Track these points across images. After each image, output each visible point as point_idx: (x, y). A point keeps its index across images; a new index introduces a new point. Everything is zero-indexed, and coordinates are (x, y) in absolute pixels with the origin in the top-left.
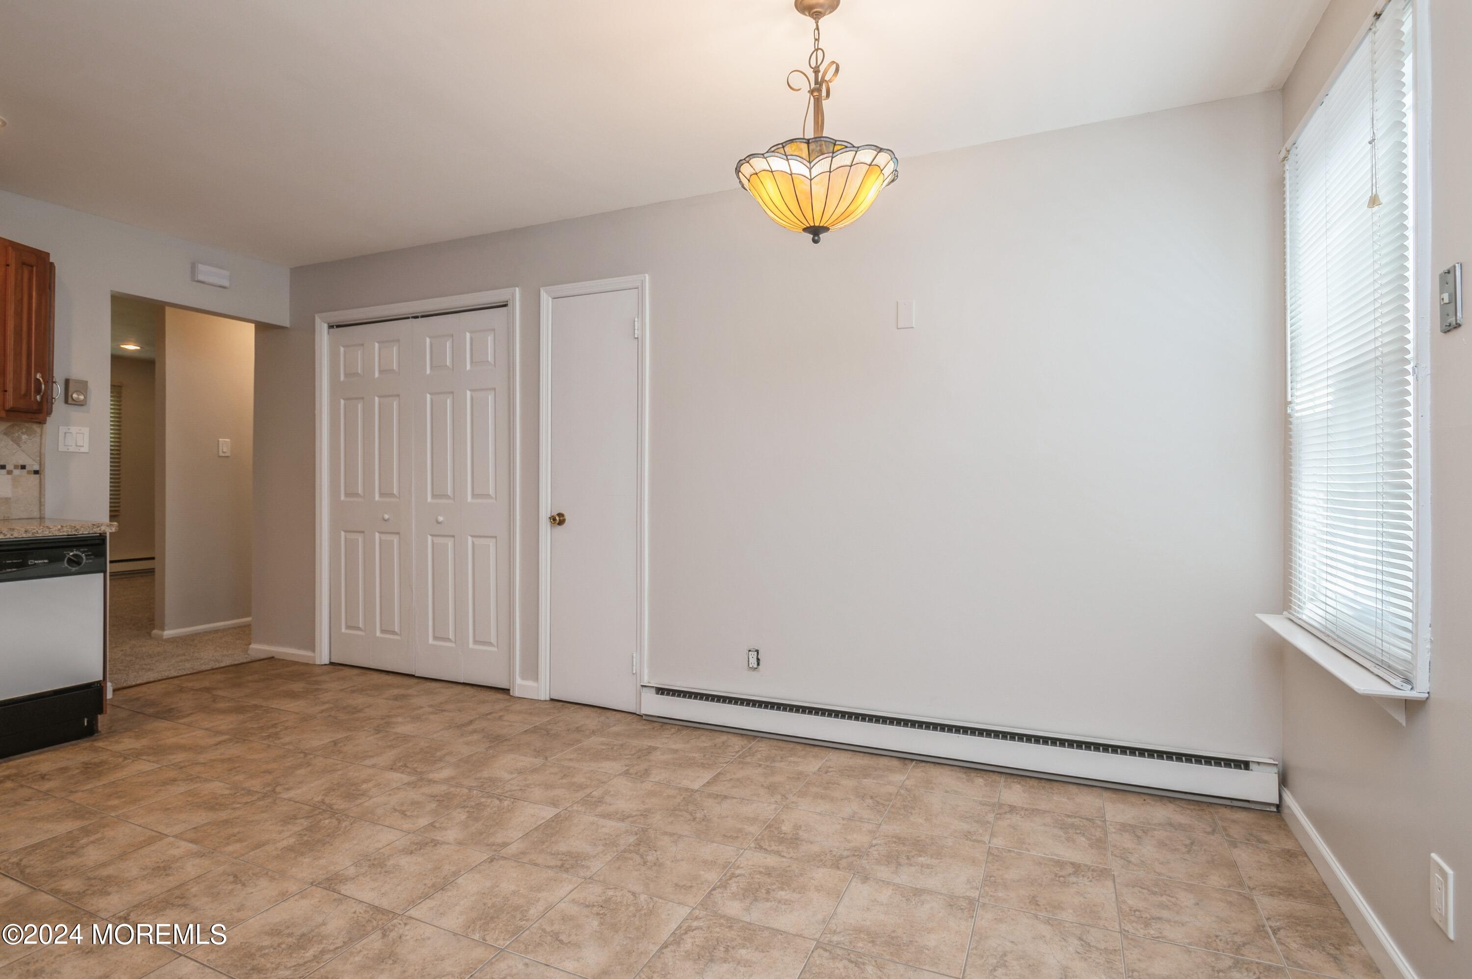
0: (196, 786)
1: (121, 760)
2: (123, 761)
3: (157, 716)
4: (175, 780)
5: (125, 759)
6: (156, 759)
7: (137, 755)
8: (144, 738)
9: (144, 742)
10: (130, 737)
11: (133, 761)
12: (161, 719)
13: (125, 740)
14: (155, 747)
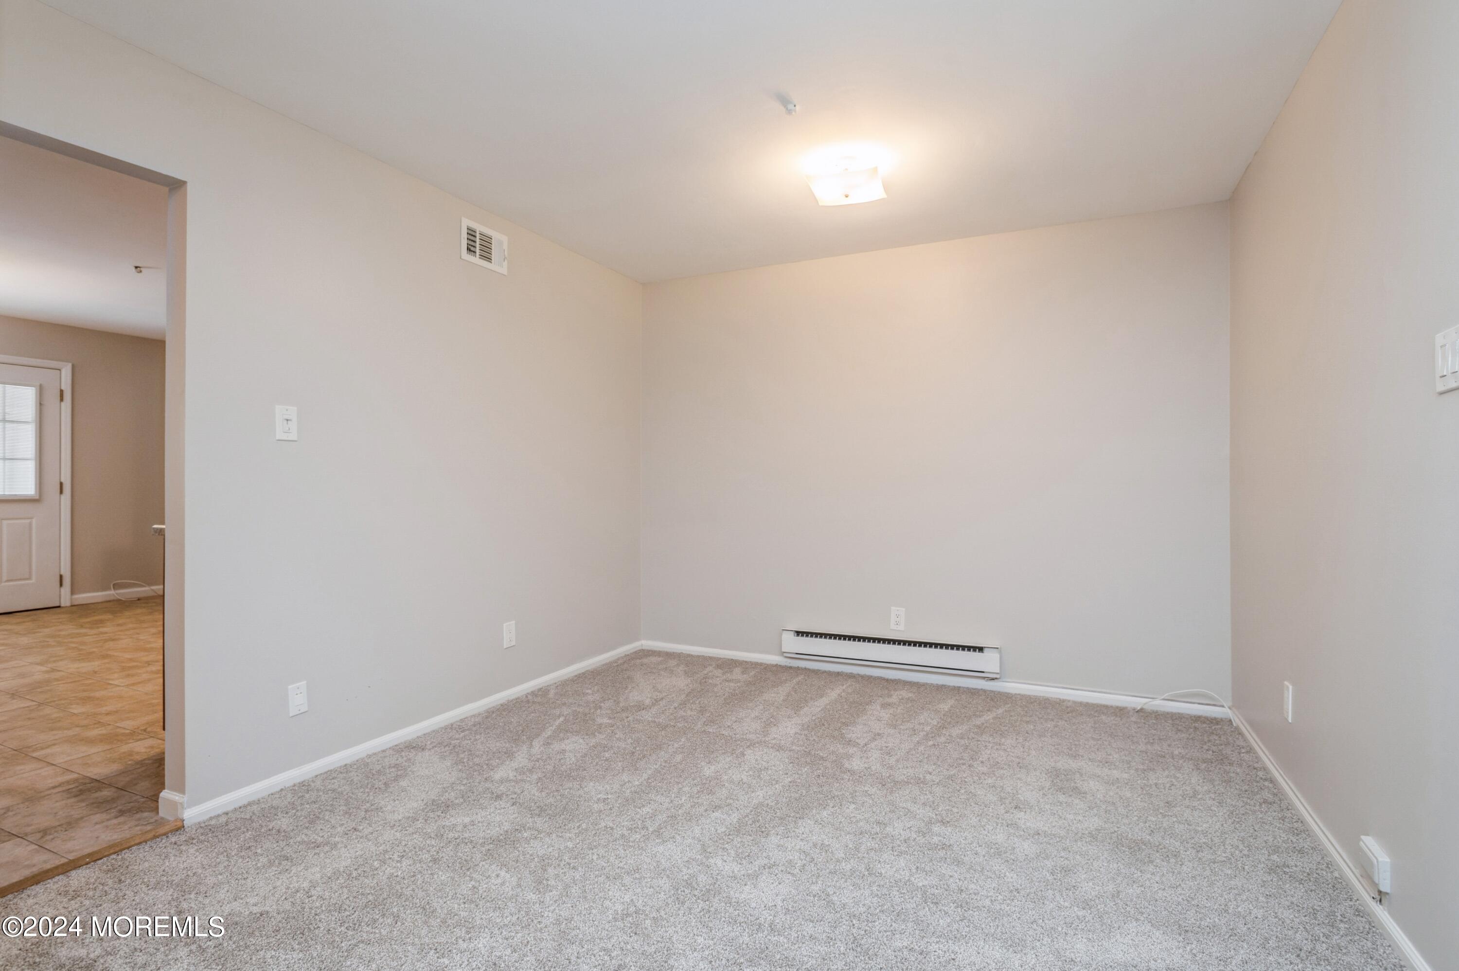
0: (93, 711)
1: (149, 729)
2: (146, 729)
3: (98, 784)
4: (107, 714)
5: (145, 730)
6: (118, 730)
7: (133, 734)
8: (124, 753)
9: (125, 748)
10: (138, 753)
11: (138, 728)
12: (96, 780)
13: (143, 750)
14: (115, 742)
